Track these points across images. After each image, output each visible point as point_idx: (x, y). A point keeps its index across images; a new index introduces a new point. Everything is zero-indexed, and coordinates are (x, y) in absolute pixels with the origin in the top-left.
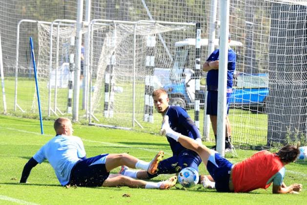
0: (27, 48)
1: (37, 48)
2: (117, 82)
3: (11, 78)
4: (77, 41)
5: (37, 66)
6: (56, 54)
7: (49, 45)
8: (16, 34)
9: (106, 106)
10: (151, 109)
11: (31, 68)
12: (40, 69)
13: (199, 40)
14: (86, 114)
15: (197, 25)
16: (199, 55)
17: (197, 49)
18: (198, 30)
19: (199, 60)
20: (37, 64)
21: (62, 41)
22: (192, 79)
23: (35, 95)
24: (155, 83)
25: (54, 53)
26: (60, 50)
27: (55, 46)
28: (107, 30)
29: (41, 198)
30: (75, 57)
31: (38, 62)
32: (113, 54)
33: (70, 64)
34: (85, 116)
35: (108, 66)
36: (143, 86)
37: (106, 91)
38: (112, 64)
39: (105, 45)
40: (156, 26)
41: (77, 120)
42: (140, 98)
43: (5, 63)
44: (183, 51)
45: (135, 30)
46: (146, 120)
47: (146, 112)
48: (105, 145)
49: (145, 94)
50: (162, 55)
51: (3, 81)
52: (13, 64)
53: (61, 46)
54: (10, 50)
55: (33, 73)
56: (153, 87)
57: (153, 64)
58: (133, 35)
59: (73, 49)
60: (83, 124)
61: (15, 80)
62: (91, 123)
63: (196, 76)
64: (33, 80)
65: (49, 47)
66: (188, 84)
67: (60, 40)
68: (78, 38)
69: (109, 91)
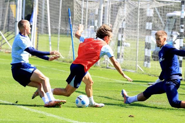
0: (66, 15)
1: (73, 15)
2: (126, 39)
3: (56, 35)
4: (100, 11)
5: (72, 28)
6: (85, 20)
7: (81, 14)
8: (59, 6)
9: (118, 55)
10: (149, 58)
11: (68, 29)
12: (75, 29)
13: (183, 12)
14: (105, 60)
15: (182, 2)
16: (183, 23)
17: (181, 18)
18: (182, 5)
19: (183, 26)
20: (72, 26)
21: (90, 11)
22: (177, 38)
23: (71, 46)
24: (152, 41)
25: (84, 19)
26: (88, 17)
27: (85, 14)
28: (120, 4)
29: (74, 116)
30: (98, 22)
31: (73, 25)
32: (124, 20)
33: (95, 27)
34: (104, 62)
35: (120, 29)
36: (144, 42)
37: (119, 45)
38: (123, 27)
39: (119, 14)
40: (154, 3)
41: (99, 65)
42: (142, 50)
43: (52, 25)
44: (172, 20)
45: (139, 5)
46: (145, 65)
47: (145, 60)
48: (117, 82)
49: (145, 48)
50: (158, 22)
51: (50, 37)
52: (57, 26)
53: (89, 15)
54: (55, 16)
55: (70, 32)
56: (150, 43)
57: (151, 28)
58: (138, 8)
59: (97, 17)
60: (102, 67)
61: (57, 37)
62: (108, 67)
63: (181, 37)
64: (70, 37)
65: (81, 15)
66: (175, 42)
67: (88, 11)
68: (100, 10)
69: (121, 45)
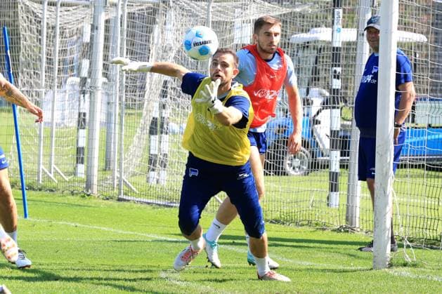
4: (95, 33)
6: (53, 60)
9: (152, 161)
13: (339, 31)
15: (335, 1)
17: (333, 48)
18: (337, 10)
19: (339, 70)
22: (323, 108)
30: (90, 64)
33: (81, 79)
37: (153, 132)
41: (95, 191)
59: (88, 51)
60: (107, 199)
62: (122, 196)
63: (334, 103)
64: (9, 111)
66: (318, 118)
67: (62, 34)
68: (97, 28)
69: (159, 133)
